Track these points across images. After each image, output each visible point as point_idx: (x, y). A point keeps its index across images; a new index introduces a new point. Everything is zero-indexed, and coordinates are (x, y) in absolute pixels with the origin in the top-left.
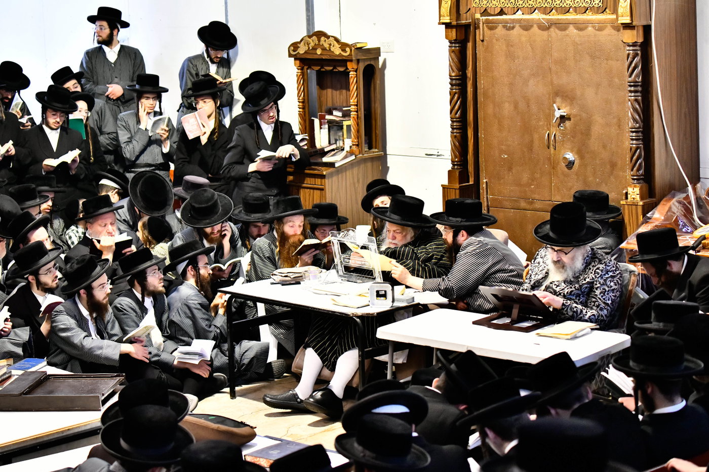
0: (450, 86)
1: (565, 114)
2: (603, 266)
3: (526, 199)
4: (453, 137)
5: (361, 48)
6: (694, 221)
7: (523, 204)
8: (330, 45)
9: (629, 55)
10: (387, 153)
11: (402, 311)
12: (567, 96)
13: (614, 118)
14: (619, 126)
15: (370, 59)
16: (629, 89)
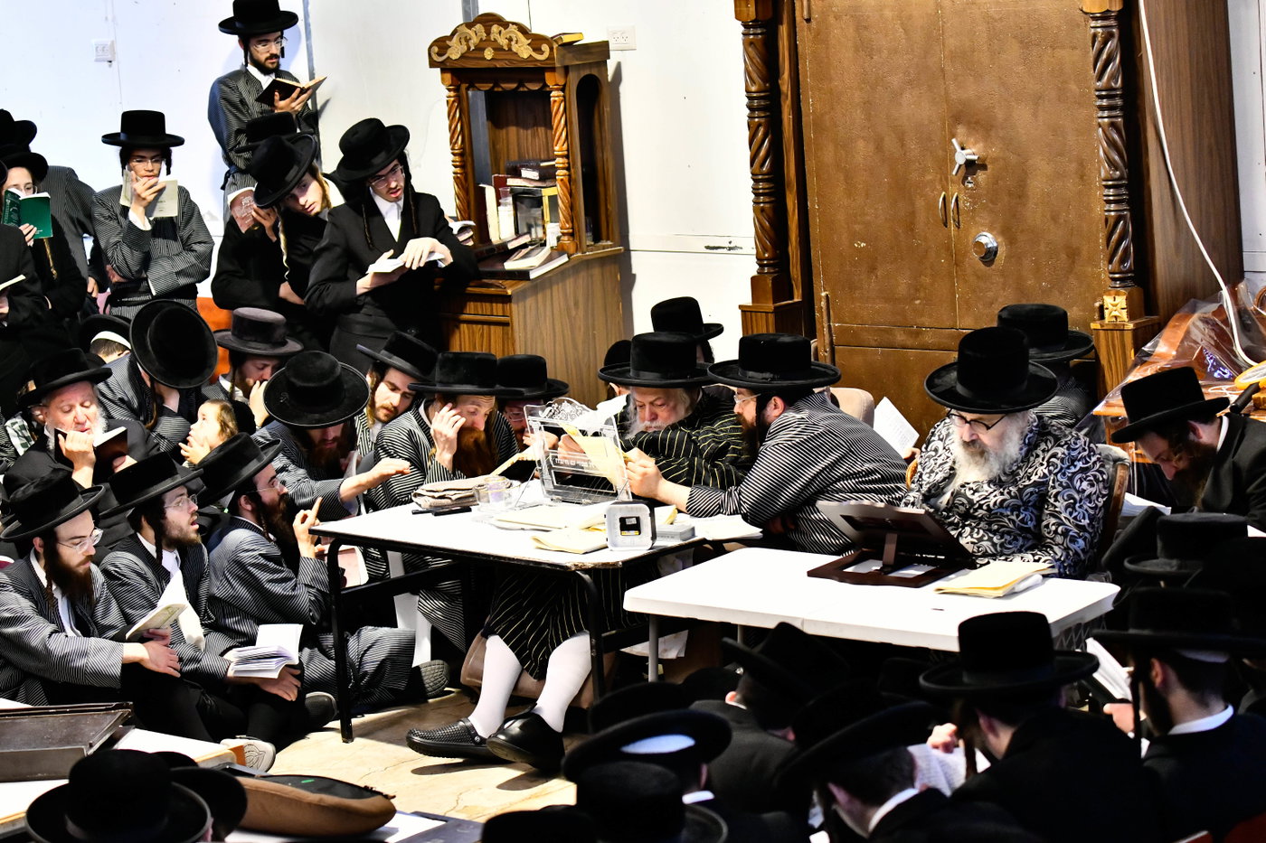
0: (748, 111)
1: (975, 157)
2: (1064, 450)
3: (904, 326)
4: (759, 211)
5: (570, 44)
6: (1236, 356)
7: (900, 337)
8: (510, 40)
9: (1095, 36)
10: (631, 248)
11: (671, 557)
12: (977, 123)
13: (1070, 161)
14: (1082, 177)
15: (590, 65)
16: (1099, 103)
